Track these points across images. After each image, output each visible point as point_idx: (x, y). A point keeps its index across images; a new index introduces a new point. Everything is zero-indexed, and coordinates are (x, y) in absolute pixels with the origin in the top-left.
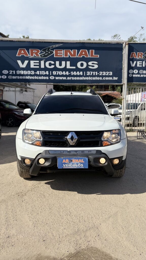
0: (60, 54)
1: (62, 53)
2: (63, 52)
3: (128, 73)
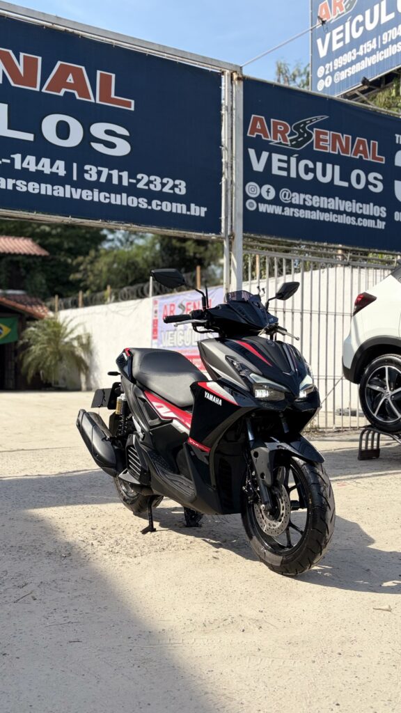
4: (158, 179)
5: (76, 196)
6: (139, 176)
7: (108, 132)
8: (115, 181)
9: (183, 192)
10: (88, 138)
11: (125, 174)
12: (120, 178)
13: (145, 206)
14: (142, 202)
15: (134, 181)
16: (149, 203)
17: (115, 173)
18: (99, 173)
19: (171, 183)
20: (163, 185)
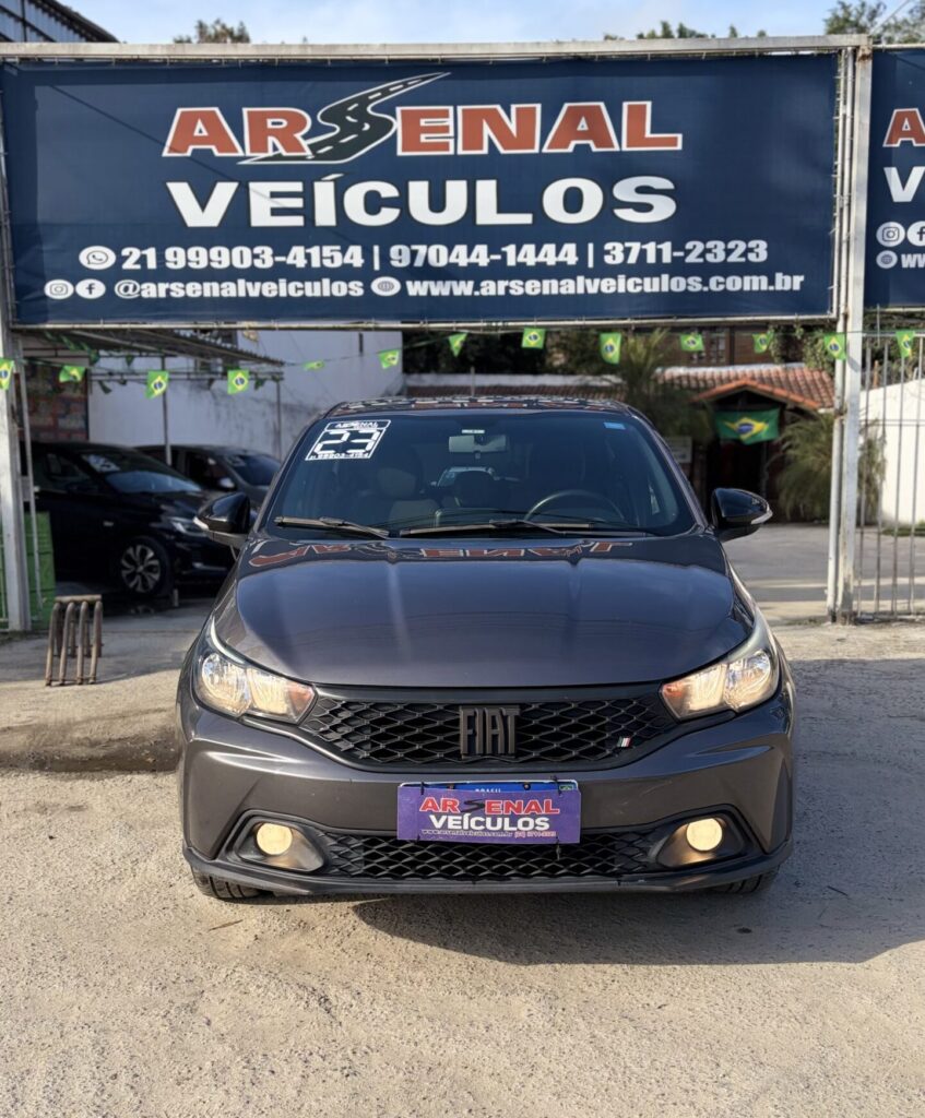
0: (436, 138)
1: (446, 129)
2: (450, 122)
3: (873, 248)
4: (721, 245)
5: (592, 290)
6: (689, 246)
7: (641, 190)
8: (651, 259)
9: (763, 256)
10: (610, 203)
11: (666, 247)
12: (659, 253)
13: (699, 287)
14: (695, 284)
15: (681, 254)
16: (705, 283)
17: (651, 248)
18: (627, 252)
19: (742, 246)
20: (728, 252)
